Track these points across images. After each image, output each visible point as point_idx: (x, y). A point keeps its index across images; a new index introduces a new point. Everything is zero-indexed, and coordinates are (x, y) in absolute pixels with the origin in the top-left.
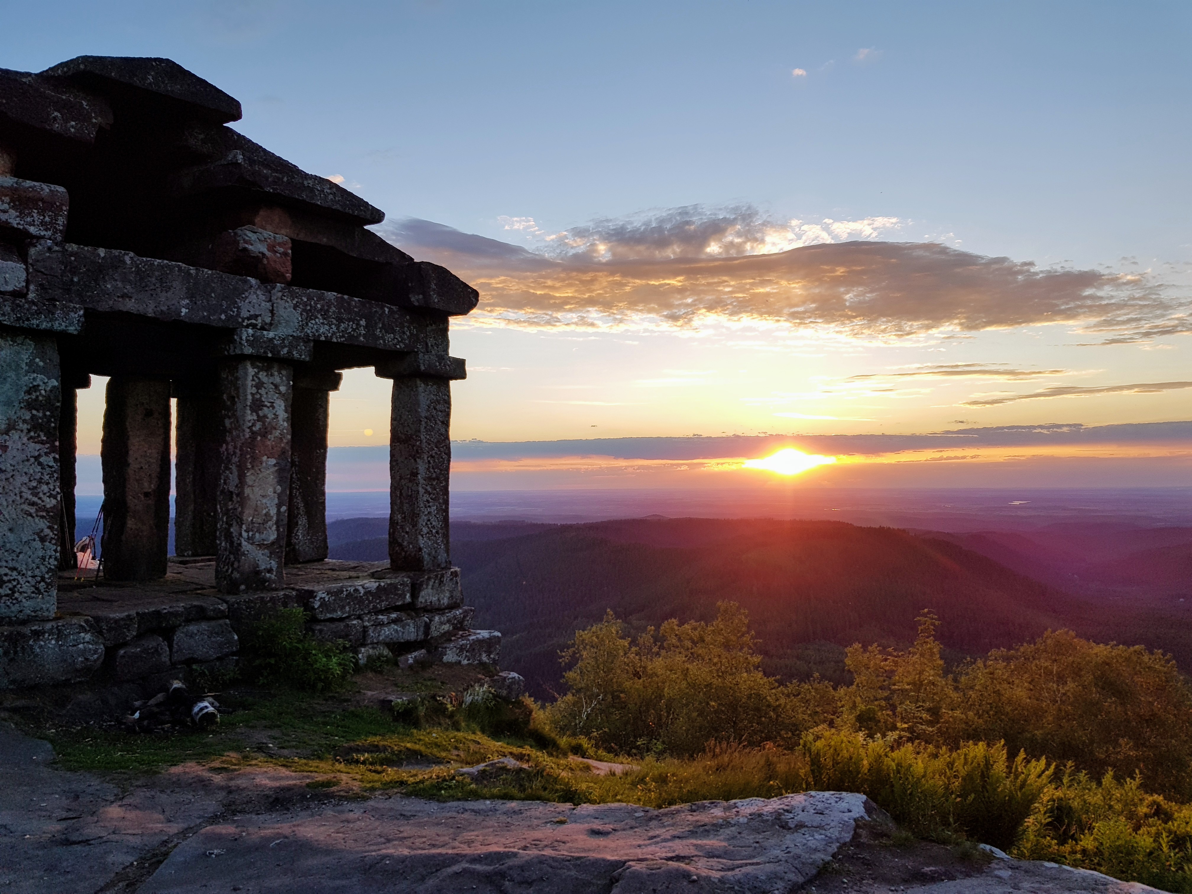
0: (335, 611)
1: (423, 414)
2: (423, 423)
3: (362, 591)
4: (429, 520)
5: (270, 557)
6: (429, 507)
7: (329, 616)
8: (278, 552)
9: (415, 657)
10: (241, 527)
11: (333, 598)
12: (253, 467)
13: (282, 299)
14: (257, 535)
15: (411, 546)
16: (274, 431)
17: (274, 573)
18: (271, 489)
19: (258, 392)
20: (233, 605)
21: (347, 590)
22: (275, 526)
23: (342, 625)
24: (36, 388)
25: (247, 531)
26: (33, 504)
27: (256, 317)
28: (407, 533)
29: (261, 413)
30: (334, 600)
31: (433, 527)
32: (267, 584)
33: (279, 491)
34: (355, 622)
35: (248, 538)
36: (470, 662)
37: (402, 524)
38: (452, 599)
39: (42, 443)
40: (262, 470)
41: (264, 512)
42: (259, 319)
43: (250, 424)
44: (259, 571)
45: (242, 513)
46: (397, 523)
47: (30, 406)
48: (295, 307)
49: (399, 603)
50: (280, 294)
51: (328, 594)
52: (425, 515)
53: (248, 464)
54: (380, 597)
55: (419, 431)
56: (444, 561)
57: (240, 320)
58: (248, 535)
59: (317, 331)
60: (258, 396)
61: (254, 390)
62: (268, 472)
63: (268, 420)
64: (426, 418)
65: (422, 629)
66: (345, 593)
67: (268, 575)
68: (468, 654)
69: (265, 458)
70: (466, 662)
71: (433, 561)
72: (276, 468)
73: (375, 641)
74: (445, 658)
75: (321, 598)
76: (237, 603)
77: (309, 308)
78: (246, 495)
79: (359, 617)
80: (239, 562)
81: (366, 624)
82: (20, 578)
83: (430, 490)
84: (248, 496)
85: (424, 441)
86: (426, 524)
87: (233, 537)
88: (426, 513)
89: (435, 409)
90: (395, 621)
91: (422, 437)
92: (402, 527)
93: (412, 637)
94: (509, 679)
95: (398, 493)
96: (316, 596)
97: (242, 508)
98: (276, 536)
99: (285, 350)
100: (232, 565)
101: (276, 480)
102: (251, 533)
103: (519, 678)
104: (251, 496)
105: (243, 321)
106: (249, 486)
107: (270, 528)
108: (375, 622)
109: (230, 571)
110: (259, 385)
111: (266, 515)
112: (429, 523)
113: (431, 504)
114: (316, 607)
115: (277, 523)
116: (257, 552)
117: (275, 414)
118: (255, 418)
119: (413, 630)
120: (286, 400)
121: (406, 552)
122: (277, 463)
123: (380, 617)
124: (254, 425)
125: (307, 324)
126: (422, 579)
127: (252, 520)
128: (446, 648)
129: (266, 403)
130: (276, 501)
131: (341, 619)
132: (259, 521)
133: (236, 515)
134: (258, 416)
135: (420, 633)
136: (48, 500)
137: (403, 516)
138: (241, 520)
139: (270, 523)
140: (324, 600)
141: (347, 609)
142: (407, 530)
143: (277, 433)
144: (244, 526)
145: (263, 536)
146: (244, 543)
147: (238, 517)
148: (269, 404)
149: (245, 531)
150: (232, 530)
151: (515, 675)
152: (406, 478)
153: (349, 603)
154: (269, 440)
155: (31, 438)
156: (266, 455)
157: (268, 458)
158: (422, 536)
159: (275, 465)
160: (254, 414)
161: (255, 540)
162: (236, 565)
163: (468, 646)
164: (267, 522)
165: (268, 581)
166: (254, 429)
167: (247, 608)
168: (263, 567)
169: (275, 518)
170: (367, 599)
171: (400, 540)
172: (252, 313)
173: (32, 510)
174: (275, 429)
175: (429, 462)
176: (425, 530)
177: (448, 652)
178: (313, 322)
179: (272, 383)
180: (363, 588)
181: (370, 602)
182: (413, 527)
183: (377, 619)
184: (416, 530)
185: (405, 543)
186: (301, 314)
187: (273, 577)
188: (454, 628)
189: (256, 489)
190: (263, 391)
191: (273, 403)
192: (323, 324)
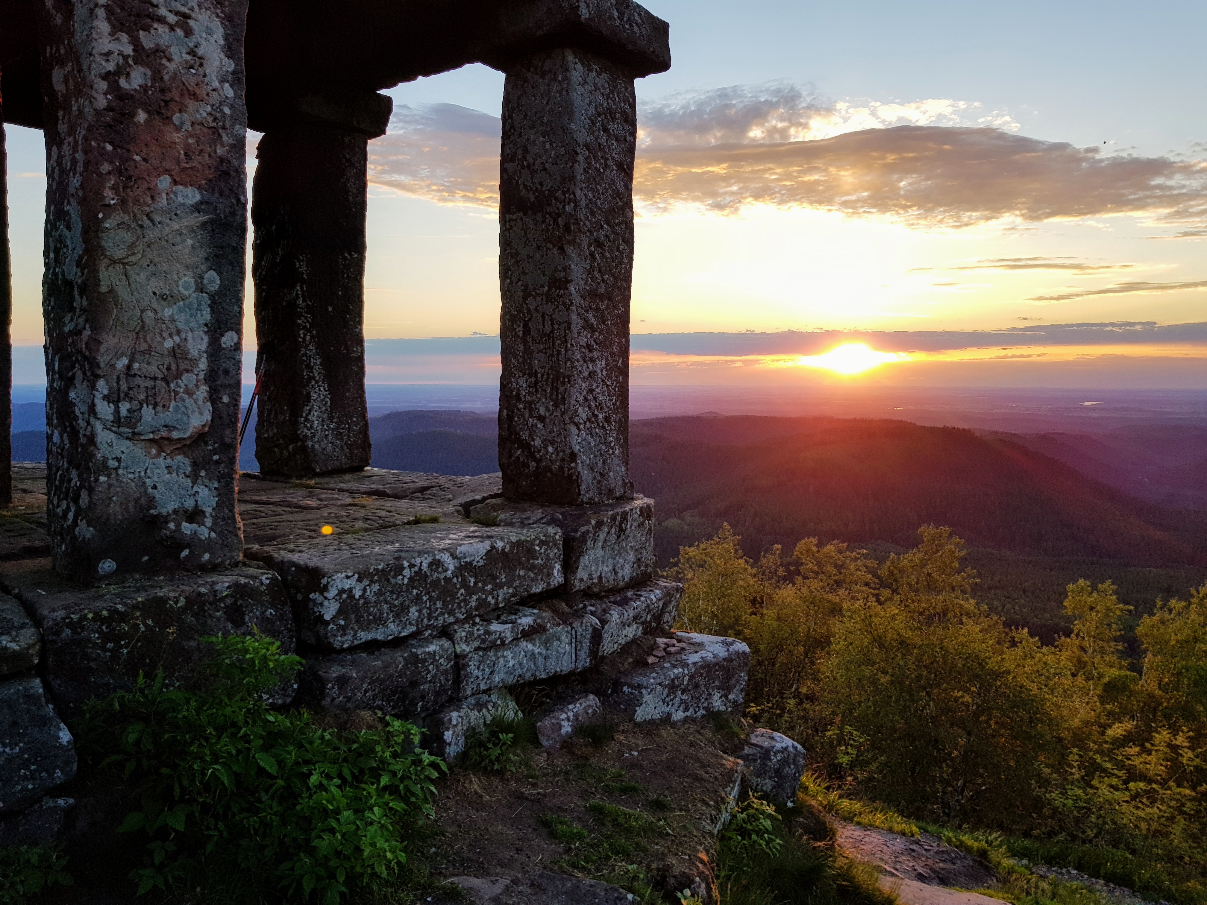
0: (380, 621)
1: (582, 137)
2: (581, 158)
3: (451, 564)
4: (591, 391)
5: (195, 477)
6: (592, 360)
7: (364, 636)
8: (217, 462)
9: (576, 716)
10: (93, 387)
11: (376, 587)
12: (123, 202)
14: (147, 412)
15: (550, 449)
16: (191, 105)
17: (209, 522)
18: (188, 279)
20: (58, 633)
21: (411, 566)
22: (204, 388)
23: (400, 657)
25: (113, 398)
28: (541, 419)
29: (147, 40)
30: (379, 593)
31: (600, 407)
32: (186, 552)
33: (215, 286)
34: (431, 648)
35: (118, 421)
36: (688, 714)
37: (528, 398)
38: (639, 566)
40: (157, 218)
41: (169, 344)
43: (111, 67)
44: (159, 515)
45: (95, 342)
46: (518, 398)
49: (538, 588)
51: (360, 580)
52: (584, 379)
53: (108, 193)
54: (494, 578)
55: (572, 179)
56: (620, 483)
58: (117, 411)
62: (176, 226)
63: (171, 67)
64: (587, 146)
65: (586, 644)
66: (407, 572)
67: (187, 528)
68: (684, 697)
69: (164, 182)
70: (679, 715)
71: (599, 482)
72: (203, 218)
73: (483, 687)
74: (639, 711)
75: (342, 591)
76: (71, 625)
78: (104, 289)
79: (445, 633)
80: (91, 490)
81: (463, 647)
83: (593, 320)
84: (111, 291)
85: (583, 203)
86: (586, 400)
87: (76, 418)
88: (586, 374)
89: (606, 130)
90: (528, 634)
91: (578, 193)
92: (529, 405)
93: (565, 665)
94: (775, 753)
95: (520, 330)
96: (326, 588)
97: (94, 329)
98: (207, 416)
100: (76, 500)
101: (203, 253)
102: (124, 408)
103: (795, 748)
104: (123, 292)
106: (114, 262)
107: (189, 392)
108: (483, 641)
109: (71, 515)
111: (173, 352)
112: (590, 397)
113: (595, 354)
114: (327, 617)
116: (148, 461)
117: (192, 52)
118: (129, 50)
119: (568, 648)
120: (228, 20)
121: (539, 461)
122: (201, 202)
123: (495, 627)
124: (122, 71)
126: (584, 529)
127: (129, 367)
128: (640, 687)
129: (163, 11)
130: (206, 315)
131: (397, 643)
132: (153, 369)
133: (80, 352)
134: (137, 45)
135: (583, 655)
137: (533, 379)
138: (94, 364)
139: (188, 379)
140: (351, 596)
141: (413, 613)
142: (542, 412)
143: (203, 112)
144: (101, 384)
145: (168, 416)
146: (103, 436)
147: (85, 358)
149: (105, 398)
150: (72, 395)
151: (788, 742)
152: (538, 294)
153: (418, 597)
154: (178, 129)
156: (168, 171)
157: (175, 182)
158: (577, 426)
159: (197, 208)
160: (124, 37)
161: (139, 429)
162: (84, 499)
163: (686, 678)
164: (178, 376)
165: (188, 546)
166: (123, 82)
167: (106, 638)
168: (171, 507)
169: (203, 364)
170: (464, 584)
171: (525, 435)
174: (194, 96)
175: (592, 255)
176: (583, 413)
177: (647, 698)
180: (453, 556)
181: (470, 591)
182: (556, 405)
183: (488, 633)
184: (563, 414)
185: (537, 442)
187: (204, 533)
188: (645, 632)
189: (140, 277)
191: (186, 16)
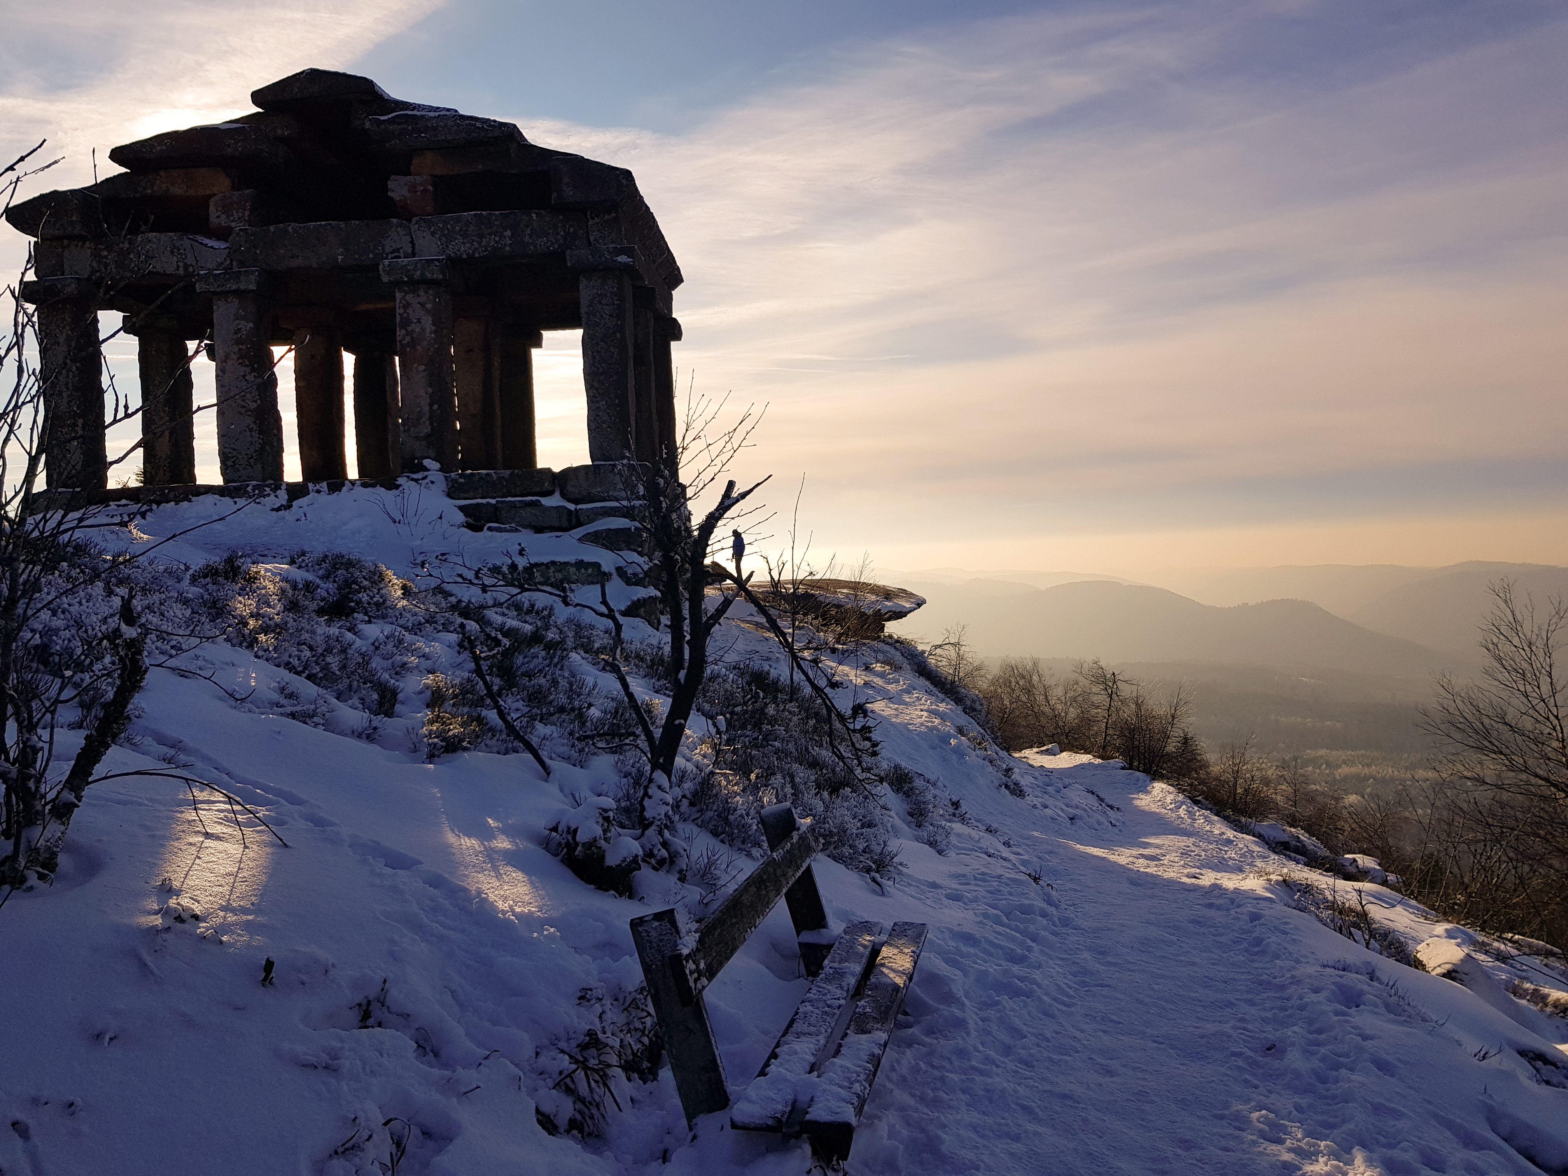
0: (467, 491)
4: (598, 415)
8: (435, 443)
13: (420, 230)
16: (422, 342)
18: (423, 391)
19: (405, 312)
22: (428, 421)
24: (240, 330)
26: (244, 407)
27: (398, 250)
33: (430, 392)
35: (405, 431)
39: (247, 366)
42: (401, 251)
47: (238, 342)
48: (433, 234)
50: (417, 226)
59: (458, 250)
60: (405, 315)
61: (402, 311)
62: (419, 376)
63: (415, 334)
71: (605, 455)
72: (426, 373)
77: (446, 232)
86: (595, 419)
98: (429, 430)
99: (418, 273)
105: (384, 256)
107: (424, 423)
110: (407, 306)
111: (419, 412)
112: (598, 418)
115: (430, 418)
117: (422, 328)
118: (404, 333)
120: (431, 315)
122: (426, 369)
124: (403, 339)
125: (447, 247)
129: (414, 320)
130: (428, 400)
134: (406, 330)
136: (251, 404)
139: (423, 419)
145: (419, 430)
148: (416, 321)
153: (482, 485)
154: (418, 350)
155: (240, 363)
157: (418, 365)
159: (424, 370)
168: (420, 455)
169: (428, 415)
172: (395, 247)
173: (243, 411)
176: (594, 425)
178: (454, 243)
179: (419, 303)
181: (503, 486)
186: (440, 239)
190: (410, 311)
191: (420, 319)
192: (464, 243)
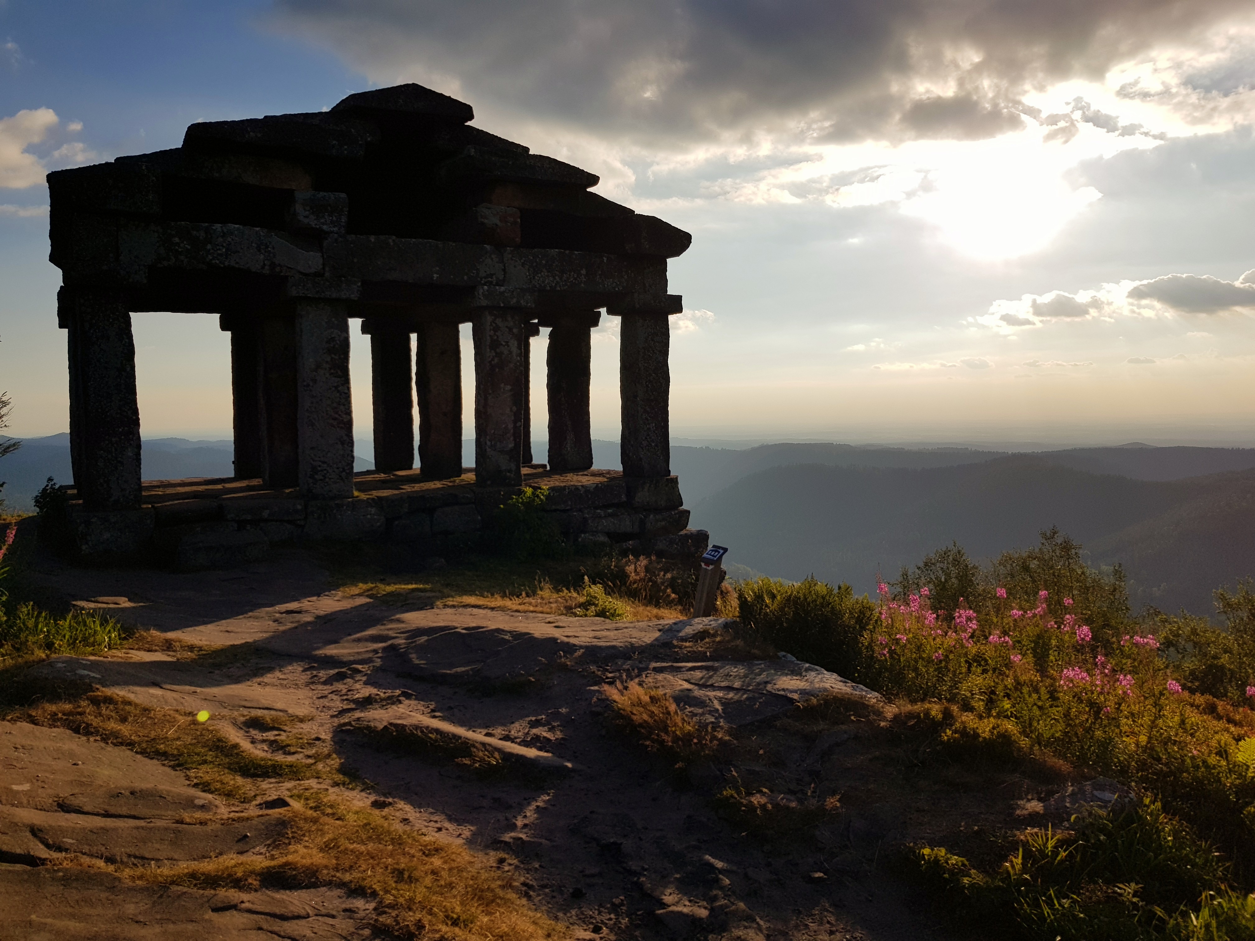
0: (559, 504)
1: (641, 345)
2: (641, 353)
4: (648, 435)
5: (510, 460)
6: (649, 424)
7: (554, 507)
9: (630, 545)
10: (486, 437)
11: (557, 494)
12: (493, 392)
13: (512, 259)
14: (498, 443)
15: (636, 457)
16: (509, 364)
17: (513, 473)
18: (508, 409)
19: (495, 334)
20: (478, 495)
22: (512, 437)
23: (565, 515)
24: (333, 339)
25: (491, 440)
26: (335, 419)
27: (491, 275)
28: (632, 445)
29: (498, 350)
30: (558, 496)
31: (653, 441)
32: (508, 481)
33: (514, 410)
34: (576, 514)
35: (492, 446)
37: (628, 438)
40: (501, 394)
41: (503, 426)
42: (494, 277)
43: (490, 359)
44: (501, 470)
45: (486, 427)
47: (330, 351)
48: (523, 265)
49: (616, 501)
50: (510, 256)
51: (552, 491)
52: (645, 431)
53: (490, 390)
54: (598, 496)
57: (479, 279)
58: (492, 444)
59: (543, 282)
60: (495, 337)
61: (492, 333)
62: (505, 396)
63: (504, 356)
64: (644, 348)
65: (637, 524)
67: (508, 474)
68: (677, 546)
69: (502, 385)
72: (512, 393)
73: (594, 529)
76: (481, 493)
77: (535, 264)
79: (580, 510)
80: (486, 463)
81: (586, 516)
82: (328, 469)
83: (648, 410)
84: (490, 414)
85: (642, 368)
86: (646, 438)
87: (482, 445)
88: (646, 429)
90: (610, 515)
91: (640, 365)
92: (628, 441)
93: (627, 529)
97: (486, 423)
98: (513, 445)
99: (515, 300)
100: (482, 466)
101: (512, 402)
104: (493, 414)
105: (481, 280)
106: (490, 407)
107: (509, 439)
108: (594, 515)
109: (481, 470)
110: (496, 329)
111: (505, 429)
112: (648, 437)
113: (650, 422)
115: (514, 434)
116: (498, 456)
117: (509, 351)
118: (494, 354)
119: (629, 524)
121: (632, 461)
123: (599, 511)
125: (534, 277)
126: (637, 483)
127: (494, 432)
128: (657, 540)
129: (502, 343)
130: (513, 418)
131: (565, 511)
132: (500, 433)
135: (636, 527)
136: (344, 416)
137: (629, 431)
138: (486, 432)
139: (508, 435)
140: (550, 495)
141: (569, 503)
142: (632, 443)
143: (512, 366)
144: (488, 437)
145: (503, 445)
146: (488, 450)
147: (484, 430)
148: (504, 344)
150: (481, 440)
153: (571, 498)
154: (506, 371)
155: (332, 374)
156: (503, 382)
157: (505, 385)
158: (642, 448)
159: (511, 390)
160: (493, 351)
161: (497, 448)
162: (484, 466)
163: (677, 540)
164: (506, 434)
165: (509, 479)
166: (493, 363)
168: (504, 468)
169: (512, 431)
170: (587, 496)
171: (628, 451)
172: (488, 273)
173: (335, 423)
174: (510, 362)
175: (647, 386)
176: (645, 443)
177: (659, 543)
178: (540, 275)
179: (507, 327)
181: (589, 499)
182: (636, 440)
183: (595, 512)
185: (632, 454)
186: (529, 270)
187: (512, 476)
188: (670, 525)
189: (497, 410)
190: (499, 333)
191: (508, 342)
192: (548, 276)
